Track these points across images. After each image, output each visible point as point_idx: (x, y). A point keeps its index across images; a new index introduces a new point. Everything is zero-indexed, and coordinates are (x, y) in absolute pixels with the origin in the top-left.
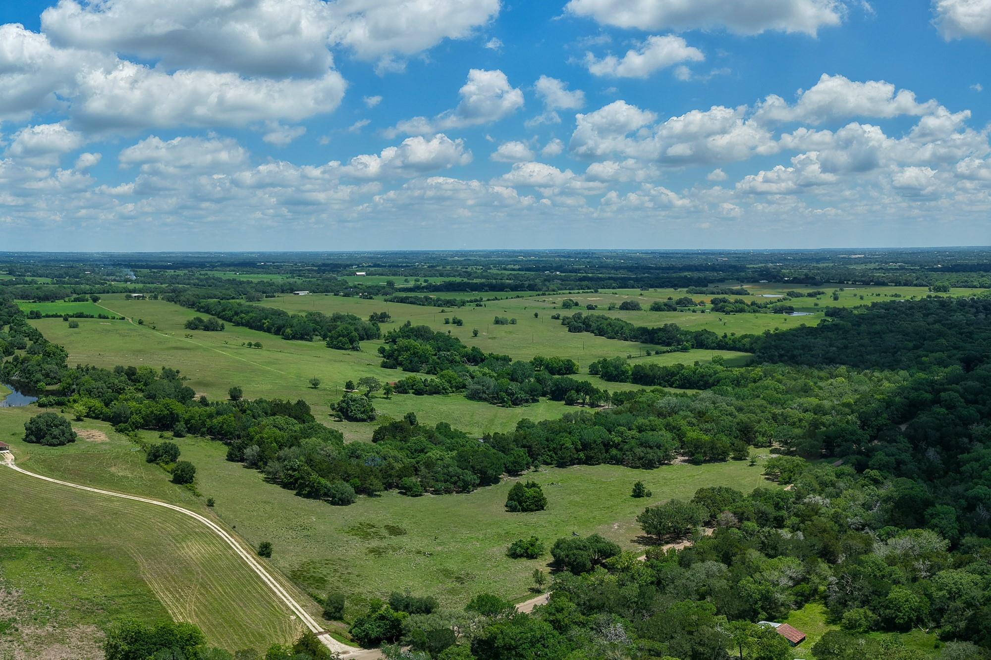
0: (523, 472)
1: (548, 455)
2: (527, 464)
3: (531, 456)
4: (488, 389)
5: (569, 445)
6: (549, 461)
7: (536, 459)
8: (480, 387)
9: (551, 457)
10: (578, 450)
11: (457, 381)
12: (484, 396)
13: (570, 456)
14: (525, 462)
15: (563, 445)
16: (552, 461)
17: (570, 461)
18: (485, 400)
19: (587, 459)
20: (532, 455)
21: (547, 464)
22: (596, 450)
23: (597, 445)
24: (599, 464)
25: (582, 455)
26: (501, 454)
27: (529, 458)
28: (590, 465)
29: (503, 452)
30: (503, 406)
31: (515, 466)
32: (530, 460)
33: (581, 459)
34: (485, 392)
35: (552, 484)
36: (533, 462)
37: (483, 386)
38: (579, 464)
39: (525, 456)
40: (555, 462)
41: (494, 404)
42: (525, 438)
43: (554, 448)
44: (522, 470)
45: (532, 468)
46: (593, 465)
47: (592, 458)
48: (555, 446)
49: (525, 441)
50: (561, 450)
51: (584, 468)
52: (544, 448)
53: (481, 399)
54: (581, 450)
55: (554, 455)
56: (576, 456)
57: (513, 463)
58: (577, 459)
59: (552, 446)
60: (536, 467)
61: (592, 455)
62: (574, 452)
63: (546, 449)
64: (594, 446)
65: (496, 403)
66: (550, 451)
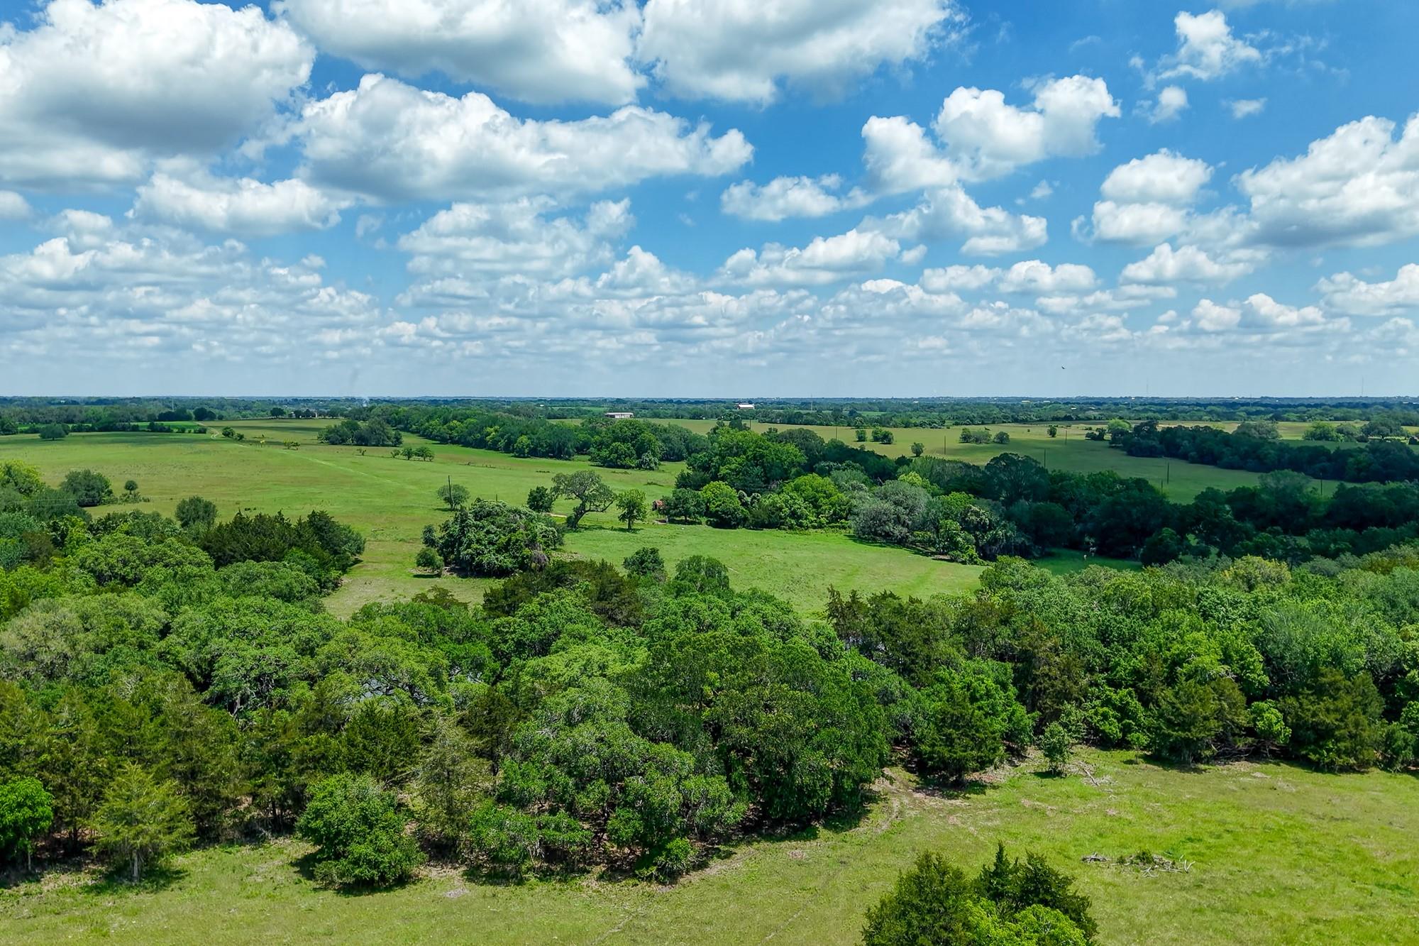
0: (989, 775)
1: (1108, 702)
2: (1009, 736)
3: (1029, 698)
4: (911, 510)
5: (1209, 661)
6: (1113, 728)
7: (1056, 715)
8: (887, 505)
9: (1123, 711)
10: (1253, 694)
11: (834, 499)
12: (899, 531)
13: (1219, 714)
14: (999, 725)
15: (1177, 662)
16: (1126, 730)
17: (1220, 739)
18: (901, 542)
19: (1296, 740)
20: (1037, 694)
21: (1103, 742)
22: (1345, 701)
23: (1348, 674)
24: (1361, 767)
25: (1271, 715)
26: (894, 682)
27: (1021, 710)
28: (1316, 767)
29: (905, 671)
30: (951, 561)
31: (949, 741)
32: (1027, 719)
33: (1269, 735)
34: (898, 521)
35: (1145, 858)
36: (1038, 730)
37: (897, 503)
38: (1255, 755)
39: (1000, 697)
40: (1144, 739)
41: (926, 554)
42: (1005, 622)
43: (1138, 674)
44: (983, 764)
45: (1036, 758)
46: (1330, 768)
47: (1323, 734)
48: (1139, 662)
49: (1006, 631)
50: (1171, 680)
51: (1287, 778)
52: (1091, 670)
53: (890, 540)
54: (1265, 695)
55: (1135, 704)
56: (1243, 719)
57: (943, 721)
58: (1250, 732)
59: (1126, 663)
60: (1053, 751)
61: (1330, 719)
62: (1239, 697)
63: (1101, 678)
64: (1330, 675)
65: (933, 554)
66: (1115, 684)
